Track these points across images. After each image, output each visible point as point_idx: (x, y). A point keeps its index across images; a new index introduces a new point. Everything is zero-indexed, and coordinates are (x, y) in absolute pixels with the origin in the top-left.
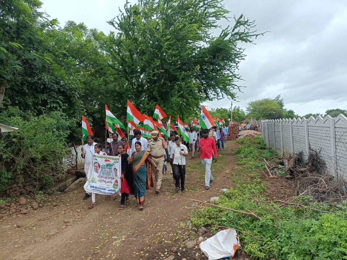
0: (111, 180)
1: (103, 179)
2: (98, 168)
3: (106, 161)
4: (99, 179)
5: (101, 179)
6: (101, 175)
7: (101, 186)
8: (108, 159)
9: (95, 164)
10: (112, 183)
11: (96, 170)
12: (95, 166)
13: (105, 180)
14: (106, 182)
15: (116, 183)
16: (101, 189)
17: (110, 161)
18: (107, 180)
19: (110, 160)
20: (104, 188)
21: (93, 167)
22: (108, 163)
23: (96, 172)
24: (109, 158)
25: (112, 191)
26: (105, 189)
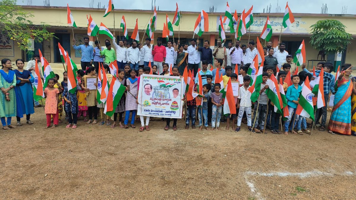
0: (167, 102)
1: (156, 101)
2: (150, 90)
3: (159, 81)
4: (153, 101)
5: (154, 101)
6: (154, 97)
7: (157, 109)
8: (161, 80)
9: (145, 86)
10: (168, 104)
11: (146, 92)
12: (146, 89)
13: (159, 102)
14: (161, 103)
15: (174, 104)
16: (157, 111)
17: (164, 82)
18: (162, 102)
19: (163, 80)
20: (160, 110)
21: (144, 89)
22: (162, 83)
23: (147, 95)
24: (163, 78)
25: (170, 112)
26: (162, 111)
